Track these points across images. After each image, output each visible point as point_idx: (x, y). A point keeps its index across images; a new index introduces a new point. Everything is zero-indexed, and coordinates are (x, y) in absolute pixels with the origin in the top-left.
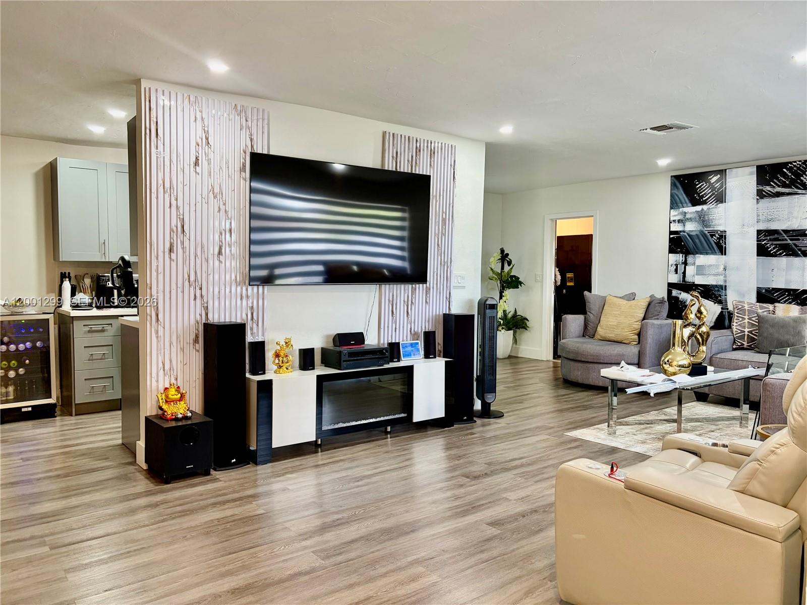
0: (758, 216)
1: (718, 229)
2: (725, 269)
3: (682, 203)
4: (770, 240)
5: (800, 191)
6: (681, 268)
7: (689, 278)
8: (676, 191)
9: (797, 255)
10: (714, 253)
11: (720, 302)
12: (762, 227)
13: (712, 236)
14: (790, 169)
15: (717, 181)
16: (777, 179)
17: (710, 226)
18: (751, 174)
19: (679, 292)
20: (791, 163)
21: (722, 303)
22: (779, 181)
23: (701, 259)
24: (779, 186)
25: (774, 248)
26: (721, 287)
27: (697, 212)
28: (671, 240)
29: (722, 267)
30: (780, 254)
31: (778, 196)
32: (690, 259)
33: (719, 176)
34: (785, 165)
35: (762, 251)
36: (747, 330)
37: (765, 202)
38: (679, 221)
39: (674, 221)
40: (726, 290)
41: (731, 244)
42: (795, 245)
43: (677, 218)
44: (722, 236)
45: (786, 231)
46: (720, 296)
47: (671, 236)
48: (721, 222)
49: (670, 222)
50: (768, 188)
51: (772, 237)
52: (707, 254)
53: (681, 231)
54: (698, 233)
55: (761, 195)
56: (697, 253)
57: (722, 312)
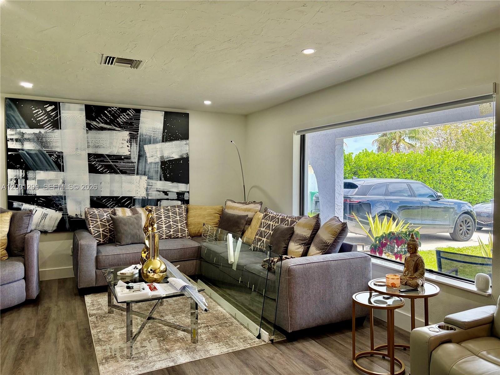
0: (88, 143)
1: (56, 150)
2: (64, 183)
3: (19, 124)
4: (98, 161)
5: (117, 129)
6: (21, 183)
7: (30, 191)
8: (11, 113)
9: (117, 173)
10: (53, 169)
11: (61, 210)
12: (91, 151)
13: (50, 155)
14: (110, 112)
15: (52, 110)
16: (101, 117)
17: (48, 147)
18: (81, 110)
19: (21, 203)
20: (110, 108)
21: (62, 210)
22: (102, 119)
23: (41, 175)
24: (102, 123)
25: (101, 168)
26: (61, 197)
27: (35, 134)
28: (8, 157)
29: (61, 181)
30: (106, 172)
31: (102, 130)
32: (30, 174)
33: (53, 107)
34: (106, 108)
35: (92, 170)
36: (101, 230)
37: (93, 133)
38: (17, 140)
39: (12, 139)
40: (65, 199)
41: (68, 162)
42: (115, 165)
43: (15, 137)
44: (60, 156)
45: (109, 156)
46: (61, 204)
47: (9, 153)
48: (59, 144)
49: (7, 141)
50: (94, 123)
51: (99, 159)
52: (47, 170)
53: (19, 149)
54: (37, 152)
55: (89, 127)
56: (37, 170)
57: (63, 218)
